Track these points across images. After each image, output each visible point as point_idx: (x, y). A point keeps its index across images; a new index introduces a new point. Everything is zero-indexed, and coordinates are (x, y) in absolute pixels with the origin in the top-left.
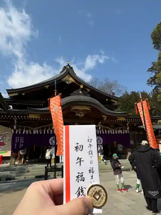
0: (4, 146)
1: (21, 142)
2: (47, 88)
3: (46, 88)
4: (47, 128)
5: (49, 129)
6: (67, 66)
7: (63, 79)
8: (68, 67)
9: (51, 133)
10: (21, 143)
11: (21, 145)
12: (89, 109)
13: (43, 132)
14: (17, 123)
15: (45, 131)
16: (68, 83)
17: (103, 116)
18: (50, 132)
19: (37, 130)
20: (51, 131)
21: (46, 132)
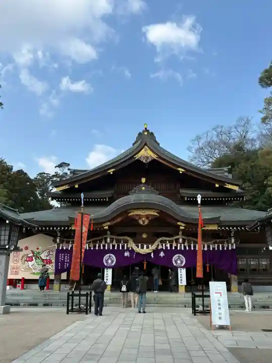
0: (51, 264)
1: (66, 261)
2: (112, 173)
3: (109, 173)
4: (101, 241)
5: (103, 243)
6: (144, 132)
7: (136, 156)
8: (146, 133)
9: (106, 248)
10: (67, 263)
11: (66, 265)
12: (156, 214)
13: (95, 247)
14: (60, 235)
15: (97, 245)
16: (146, 161)
17: (179, 223)
18: (104, 246)
19: (87, 245)
20: (106, 245)
21: (99, 246)
